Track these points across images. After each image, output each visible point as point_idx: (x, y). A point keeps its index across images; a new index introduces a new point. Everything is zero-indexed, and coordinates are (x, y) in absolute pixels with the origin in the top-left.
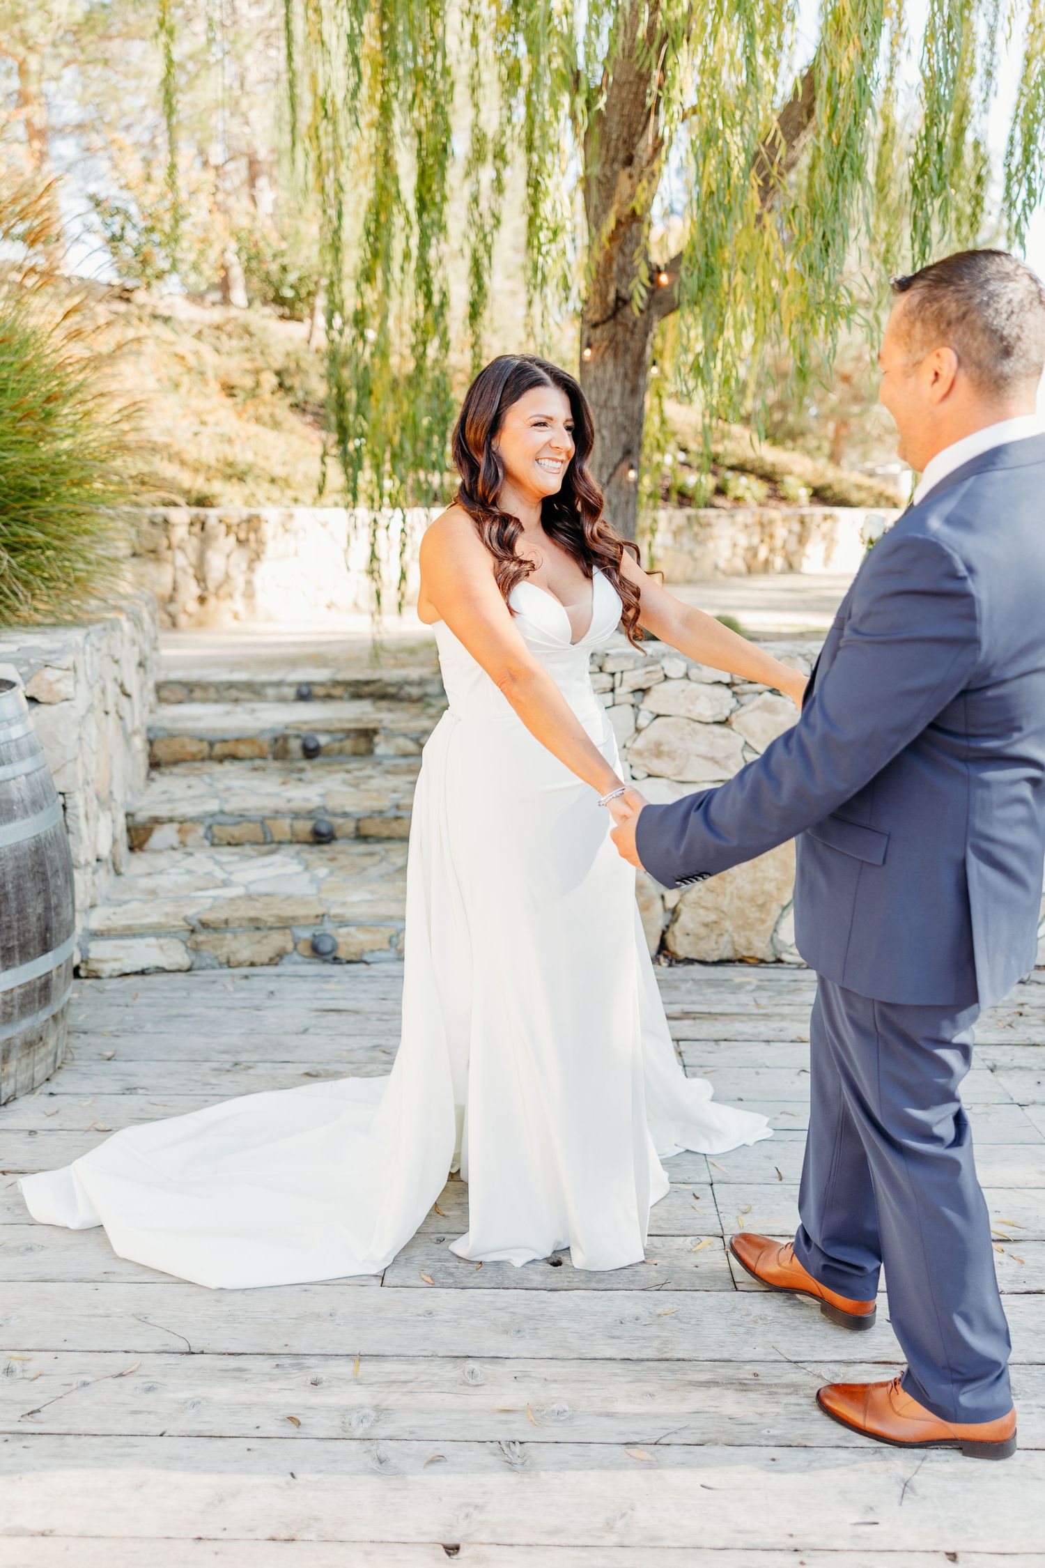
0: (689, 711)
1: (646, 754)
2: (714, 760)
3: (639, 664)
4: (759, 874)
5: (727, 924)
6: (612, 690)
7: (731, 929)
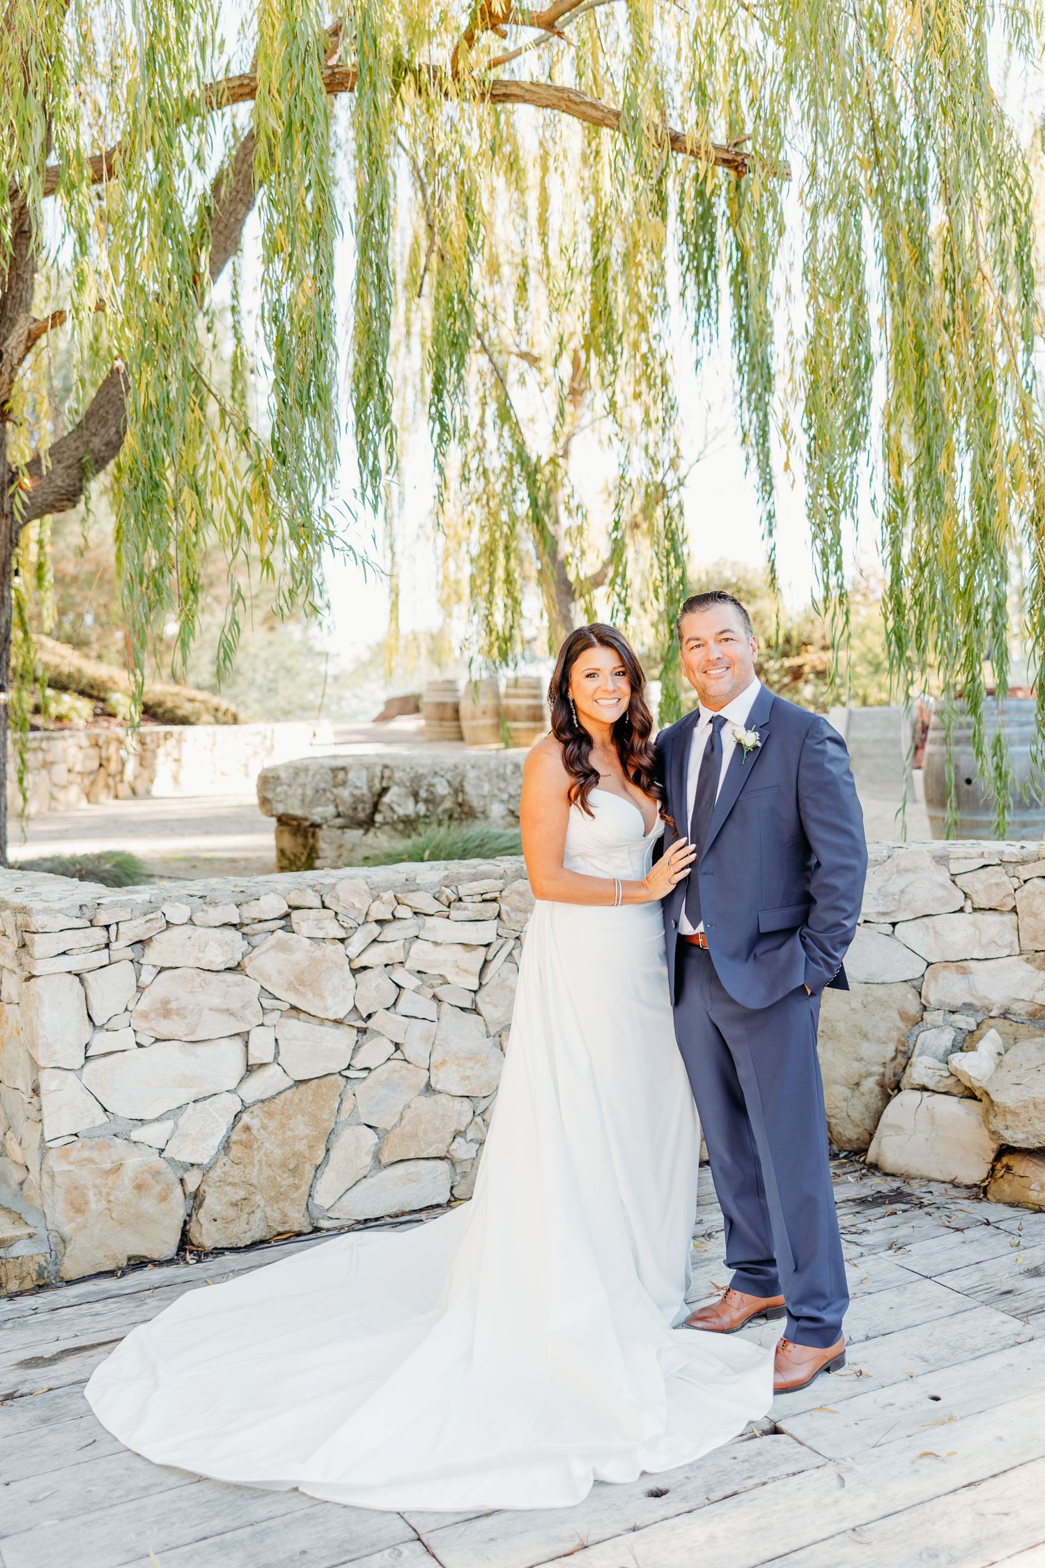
0: (198, 959)
1: (152, 1015)
2: (229, 1012)
3: (137, 913)
4: (289, 1133)
5: (258, 1198)
6: (107, 946)
7: (262, 1203)
